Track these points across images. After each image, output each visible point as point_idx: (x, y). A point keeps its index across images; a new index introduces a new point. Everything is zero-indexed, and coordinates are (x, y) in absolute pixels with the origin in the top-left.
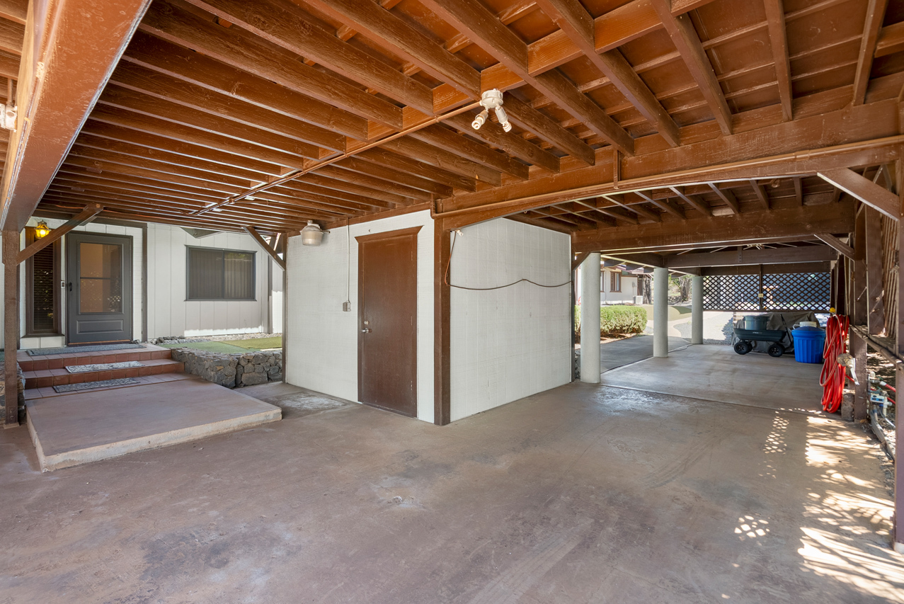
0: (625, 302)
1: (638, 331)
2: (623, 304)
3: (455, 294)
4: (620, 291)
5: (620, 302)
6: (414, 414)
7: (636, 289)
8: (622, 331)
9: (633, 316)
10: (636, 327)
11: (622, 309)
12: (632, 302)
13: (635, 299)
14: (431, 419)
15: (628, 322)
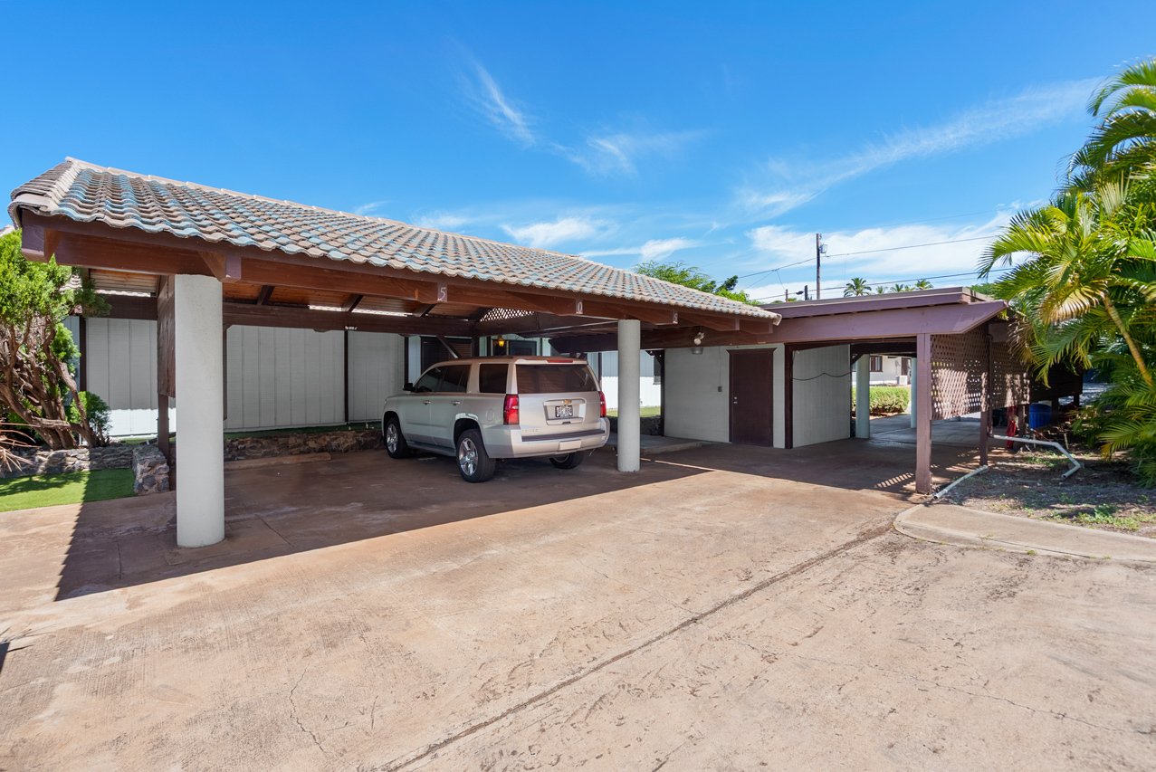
0: (886, 382)
1: (900, 410)
2: (885, 385)
3: (795, 384)
4: (881, 370)
5: (882, 382)
6: (771, 444)
7: (900, 368)
8: (884, 410)
9: (895, 396)
10: (897, 407)
11: (883, 389)
12: (895, 382)
13: (898, 379)
14: (783, 446)
15: (889, 402)
